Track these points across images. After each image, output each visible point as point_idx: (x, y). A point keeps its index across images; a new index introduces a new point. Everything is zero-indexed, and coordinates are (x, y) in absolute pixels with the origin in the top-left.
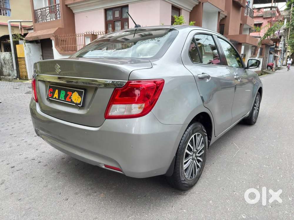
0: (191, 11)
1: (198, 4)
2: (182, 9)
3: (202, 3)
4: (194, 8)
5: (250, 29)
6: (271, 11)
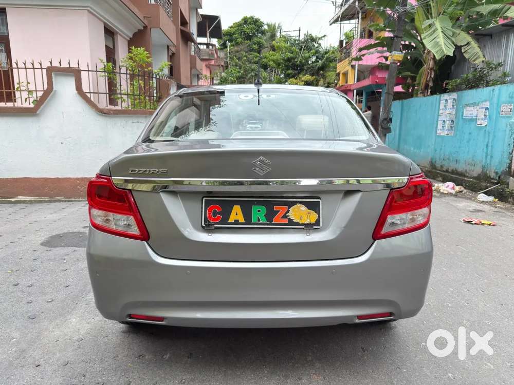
0: (130, 38)
1: (142, 29)
2: (117, 33)
3: (149, 28)
4: (135, 35)
5: (198, 75)
6: (207, 50)
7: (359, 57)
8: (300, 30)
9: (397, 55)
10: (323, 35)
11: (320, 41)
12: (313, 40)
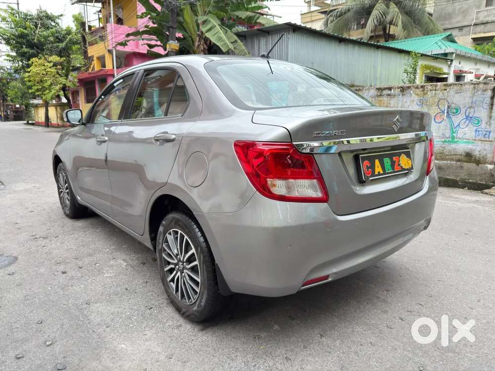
7: (124, 42)
8: (18, 4)
9: (173, 44)
10: (60, 14)
11: (57, 20)
12: (49, 17)
